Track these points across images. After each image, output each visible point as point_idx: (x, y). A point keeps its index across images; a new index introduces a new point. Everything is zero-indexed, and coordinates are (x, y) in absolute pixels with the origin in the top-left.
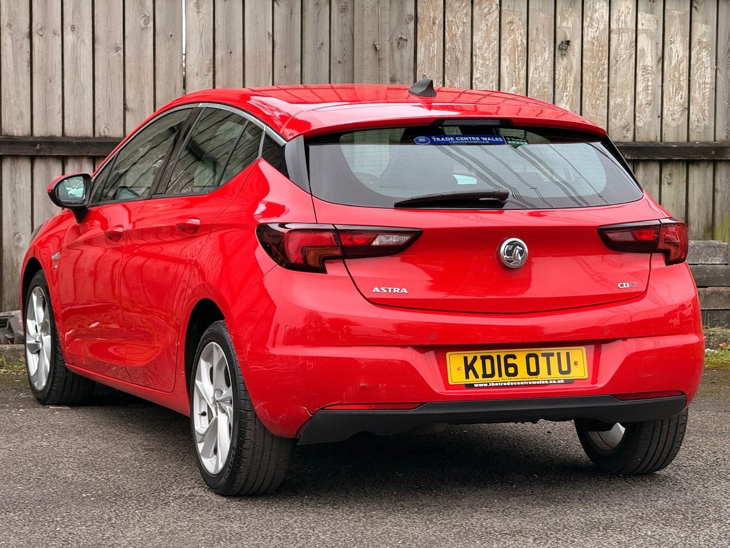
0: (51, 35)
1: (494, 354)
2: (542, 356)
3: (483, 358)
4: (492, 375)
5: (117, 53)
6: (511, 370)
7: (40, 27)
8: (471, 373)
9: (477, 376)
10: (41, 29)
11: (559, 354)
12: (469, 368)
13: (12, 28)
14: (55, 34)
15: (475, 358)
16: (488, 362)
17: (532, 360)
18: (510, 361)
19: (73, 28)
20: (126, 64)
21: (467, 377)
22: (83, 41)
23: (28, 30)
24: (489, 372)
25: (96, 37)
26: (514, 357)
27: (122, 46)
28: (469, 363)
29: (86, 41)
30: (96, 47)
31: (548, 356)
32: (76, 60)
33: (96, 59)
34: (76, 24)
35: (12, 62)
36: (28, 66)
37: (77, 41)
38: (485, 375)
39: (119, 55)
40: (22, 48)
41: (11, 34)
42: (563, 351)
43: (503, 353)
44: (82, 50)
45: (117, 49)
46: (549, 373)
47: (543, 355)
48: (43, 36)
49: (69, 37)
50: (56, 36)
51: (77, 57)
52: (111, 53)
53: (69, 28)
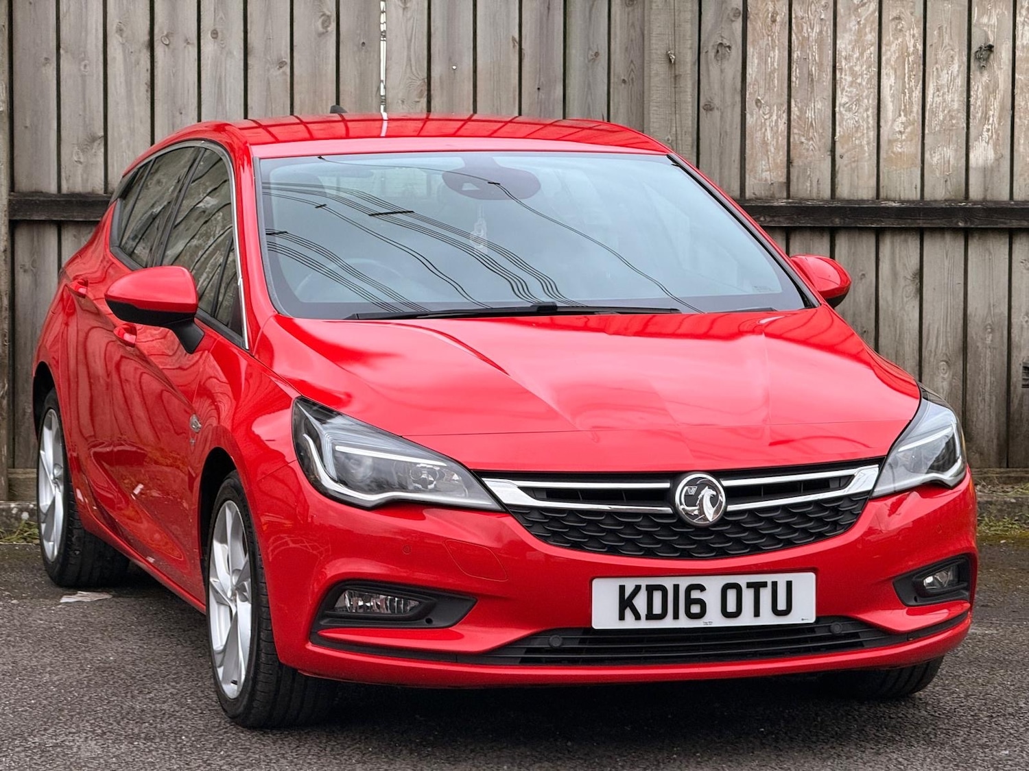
0: (182, 44)
5: (281, 70)
7: (165, 33)
10: (167, 36)
13: (124, 35)
14: (188, 43)
19: (215, 34)
20: (295, 86)
22: (230, 53)
23: (147, 38)
25: (249, 46)
27: (288, 61)
29: (235, 53)
30: (249, 62)
32: (219, 82)
33: (249, 80)
34: (219, 28)
35: (123, 84)
36: (147, 91)
37: (221, 53)
39: (284, 73)
40: (138, 64)
41: (123, 44)
44: (228, 66)
45: (281, 64)
48: (170, 46)
49: (209, 47)
50: (190, 47)
51: (220, 78)
52: (272, 70)
53: (210, 33)
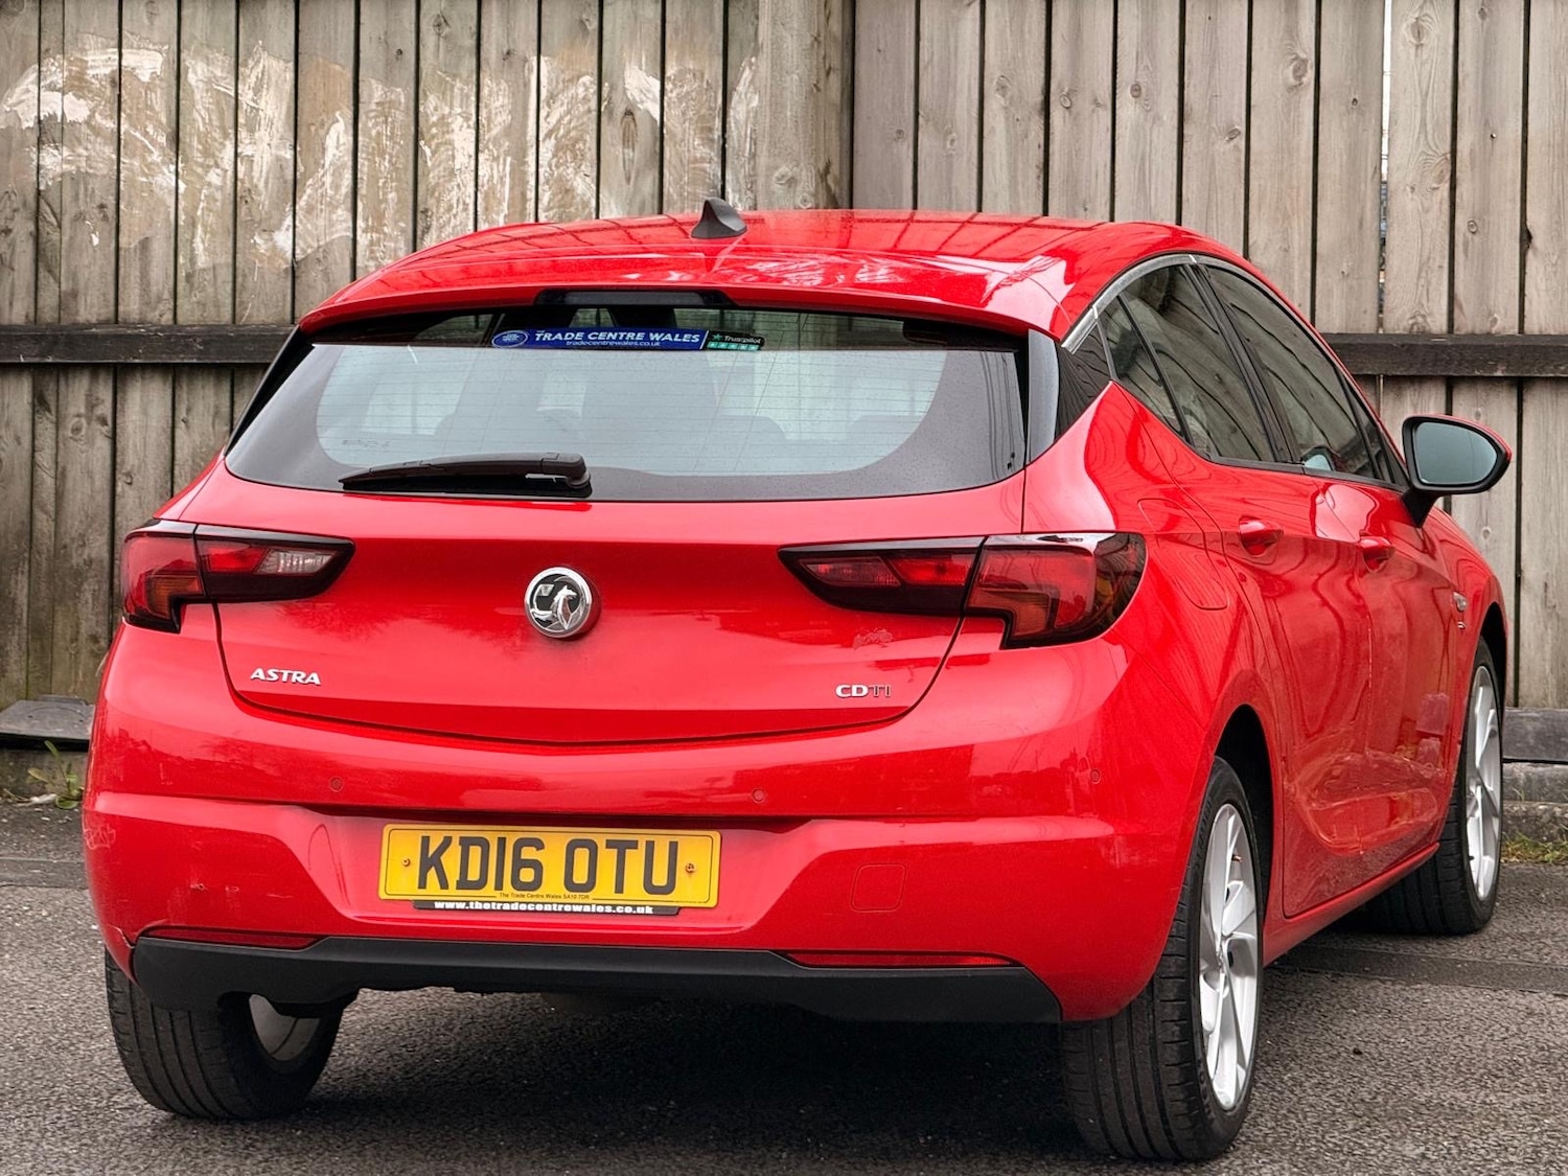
1: (491, 833)
2: (607, 847)
3: (466, 843)
4: (481, 884)
6: (527, 875)
8: (432, 875)
9: (444, 885)
11: (650, 846)
12: (430, 862)
15: (447, 842)
16: (475, 852)
17: (582, 856)
18: (528, 853)
21: (422, 884)
24: (474, 874)
26: (539, 845)
28: (431, 851)
31: (622, 848)
38: (464, 884)
42: (662, 839)
43: (513, 834)
46: (619, 889)
47: (610, 844)
